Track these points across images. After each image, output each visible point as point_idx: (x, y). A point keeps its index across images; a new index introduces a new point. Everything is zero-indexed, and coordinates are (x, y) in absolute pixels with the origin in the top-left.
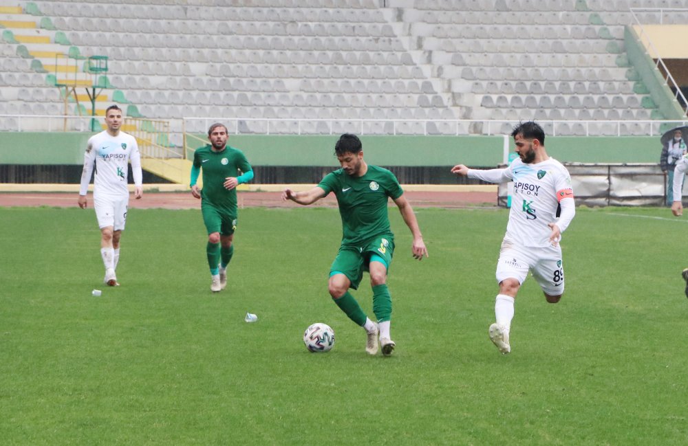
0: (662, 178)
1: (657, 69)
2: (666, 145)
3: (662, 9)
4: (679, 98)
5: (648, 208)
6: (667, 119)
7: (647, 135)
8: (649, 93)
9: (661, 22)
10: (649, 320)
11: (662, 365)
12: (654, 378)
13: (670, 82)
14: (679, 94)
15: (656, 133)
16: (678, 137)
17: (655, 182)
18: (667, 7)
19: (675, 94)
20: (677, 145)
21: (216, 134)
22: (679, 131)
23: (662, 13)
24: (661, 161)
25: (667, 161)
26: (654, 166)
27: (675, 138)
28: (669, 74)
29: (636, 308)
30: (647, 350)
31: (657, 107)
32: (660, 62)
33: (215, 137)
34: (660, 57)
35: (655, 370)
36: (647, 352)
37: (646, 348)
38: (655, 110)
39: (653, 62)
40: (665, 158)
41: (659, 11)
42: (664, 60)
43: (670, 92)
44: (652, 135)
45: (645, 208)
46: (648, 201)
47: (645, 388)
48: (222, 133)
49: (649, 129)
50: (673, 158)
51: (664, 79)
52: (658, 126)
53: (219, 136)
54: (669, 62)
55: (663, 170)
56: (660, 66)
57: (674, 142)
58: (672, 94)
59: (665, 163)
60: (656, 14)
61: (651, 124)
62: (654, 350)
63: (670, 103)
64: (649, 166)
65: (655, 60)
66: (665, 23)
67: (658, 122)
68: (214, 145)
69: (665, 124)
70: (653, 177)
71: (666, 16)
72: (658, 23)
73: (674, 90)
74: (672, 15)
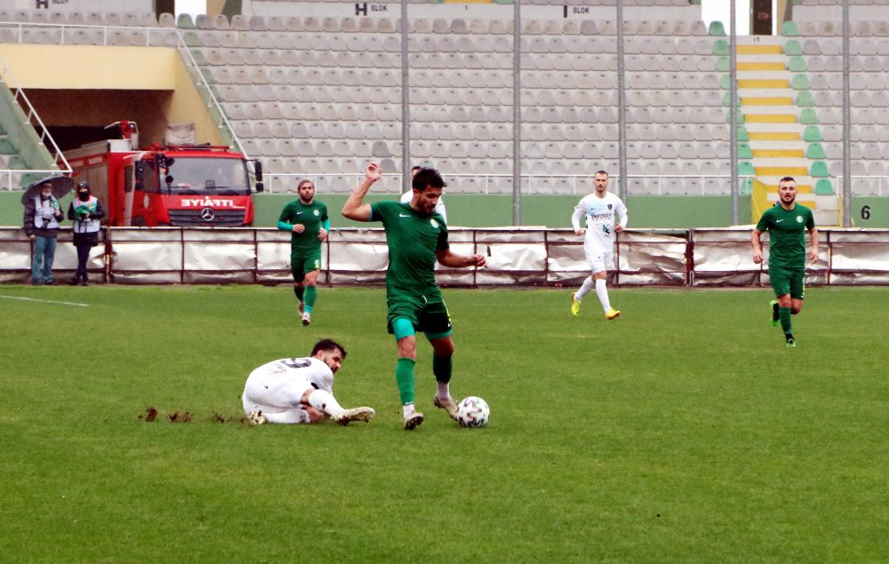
0: (27, 246)
1: (15, 102)
2: (32, 202)
3: (20, 23)
4: (46, 141)
5: (10, 286)
6: (31, 169)
7: (5, 189)
8: (6, 134)
9: (20, 40)
10: (30, 434)
11: (56, 495)
12: (48, 513)
13: (33, 119)
14: (46, 136)
15: (17, 186)
16: (47, 192)
17: (19, 251)
18: (27, 21)
19: (40, 135)
20: (47, 203)
21: (305, 188)
22: (50, 185)
23: (20, 29)
24: (26, 223)
25: (33, 222)
26: (17, 230)
27: (44, 194)
28: (32, 109)
29: (13, 419)
30: (33, 475)
31: (16, 152)
32: (19, 94)
33: (304, 192)
34: (20, 86)
35: (48, 503)
36: (34, 477)
37: (32, 473)
38: (15, 156)
39: (10, 92)
40: (31, 219)
41: (17, 26)
42: (24, 90)
43: (33, 132)
44: (10, 189)
45: (7, 286)
46: (9, 277)
47: (37, 526)
48: (309, 188)
49: (7, 181)
50: (44, 219)
51: (25, 116)
52: (18, 178)
53: (307, 190)
54: (31, 93)
55: (28, 235)
56: (20, 99)
57: (43, 199)
58: (37, 136)
59: (31, 225)
60: (13, 29)
61: (10, 174)
62: (43, 475)
63: (34, 148)
64: (10, 230)
65: (14, 90)
66: (25, 42)
67: (18, 172)
68: (303, 198)
69: (28, 175)
70: (16, 244)
71: (26, 32)
72: (16, 42)
73: (39, 130)
74: (33, 31)
